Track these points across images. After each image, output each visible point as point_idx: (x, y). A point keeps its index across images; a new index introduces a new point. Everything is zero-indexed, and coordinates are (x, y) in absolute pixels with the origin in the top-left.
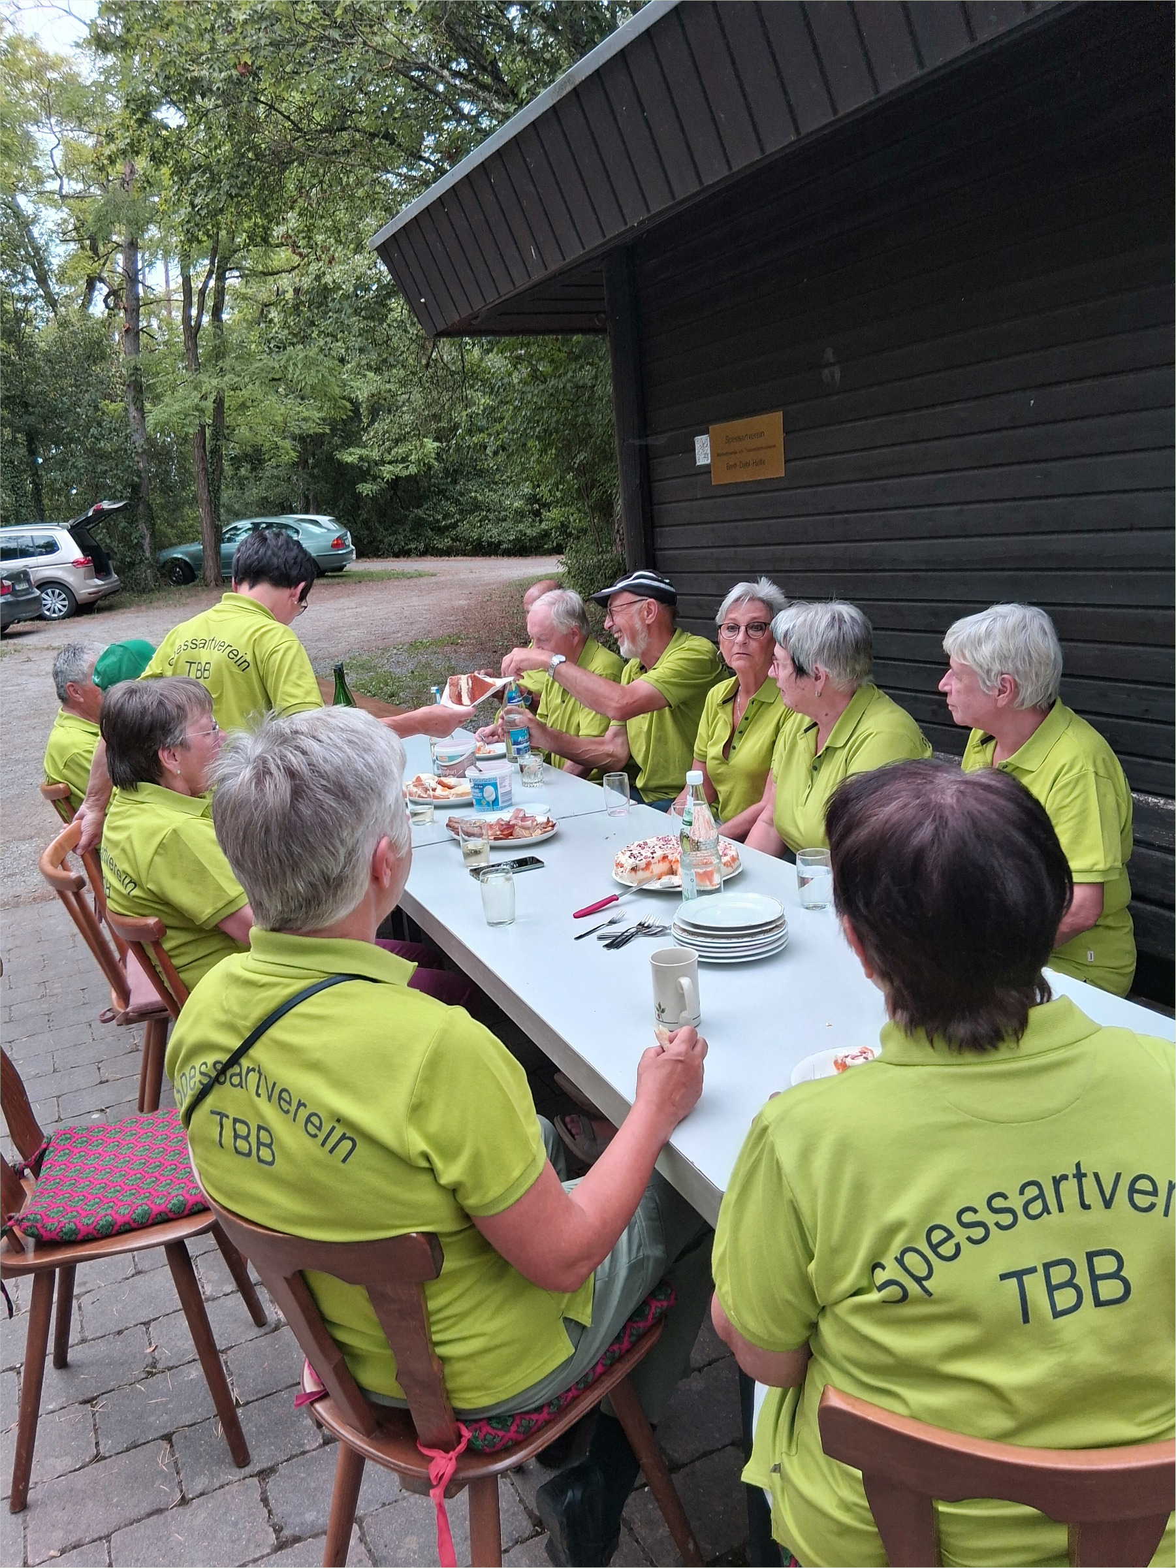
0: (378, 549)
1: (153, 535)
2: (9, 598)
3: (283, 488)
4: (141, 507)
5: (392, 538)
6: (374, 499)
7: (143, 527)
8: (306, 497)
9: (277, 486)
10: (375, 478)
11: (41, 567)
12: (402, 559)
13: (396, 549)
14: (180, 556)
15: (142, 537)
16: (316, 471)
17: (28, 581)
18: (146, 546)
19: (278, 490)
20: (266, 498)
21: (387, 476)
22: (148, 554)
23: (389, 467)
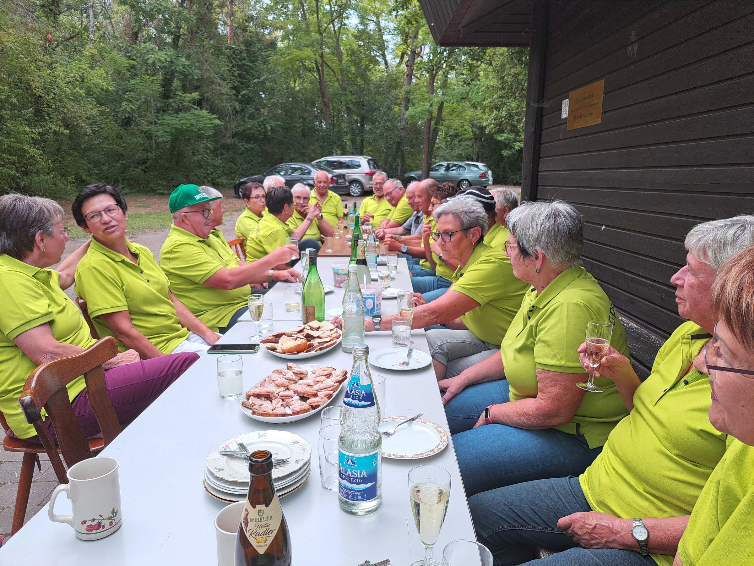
0: (507, 181)
1: (403, 165)
2: (335, 185)
3: (470, 151)
4: (400, 153)
5: (514, 177)
6: (508, 157)
7: (399, 161)
8: (478, 155)
9: (467, 149)
10: (511, 148)
11: (352, 174)
12: (517, 187)
13: (515, 182)
14: (413, 176)
15: (398, 165)
16: (484, 143)
17: (344, 179)
18: (399, 170)
19: (467, 151)
20: (461, 154)
21: (517, 148)
22: (399, 173)
23: (518, 144)
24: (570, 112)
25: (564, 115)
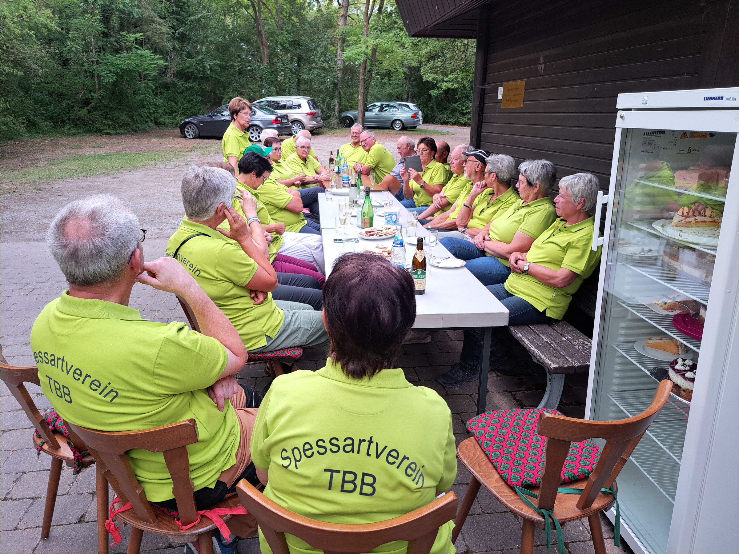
2: (279, 125)
4: (337, 93)
6: (436, 97)
7: (336, 101)
8: (408, 94)
9: (397, 88)
10: (438, 88)
11: (293, 114)
14: (349, 115)
15: (335, 106)
16: (413, 83)
17: (288, 119)
18: (336, 110)
21: (444, 88)
22: (336, 113)
24: (504, 95)
25: (500, 97)
